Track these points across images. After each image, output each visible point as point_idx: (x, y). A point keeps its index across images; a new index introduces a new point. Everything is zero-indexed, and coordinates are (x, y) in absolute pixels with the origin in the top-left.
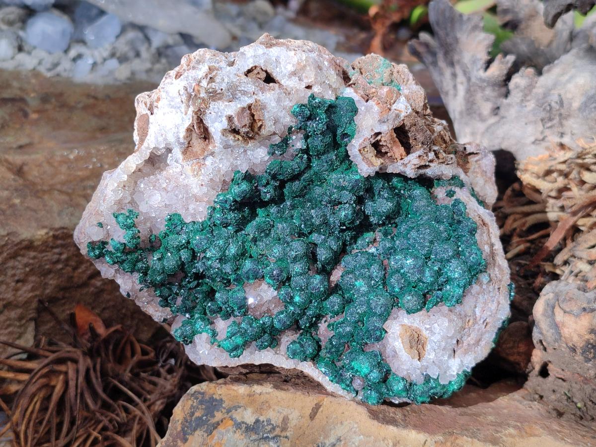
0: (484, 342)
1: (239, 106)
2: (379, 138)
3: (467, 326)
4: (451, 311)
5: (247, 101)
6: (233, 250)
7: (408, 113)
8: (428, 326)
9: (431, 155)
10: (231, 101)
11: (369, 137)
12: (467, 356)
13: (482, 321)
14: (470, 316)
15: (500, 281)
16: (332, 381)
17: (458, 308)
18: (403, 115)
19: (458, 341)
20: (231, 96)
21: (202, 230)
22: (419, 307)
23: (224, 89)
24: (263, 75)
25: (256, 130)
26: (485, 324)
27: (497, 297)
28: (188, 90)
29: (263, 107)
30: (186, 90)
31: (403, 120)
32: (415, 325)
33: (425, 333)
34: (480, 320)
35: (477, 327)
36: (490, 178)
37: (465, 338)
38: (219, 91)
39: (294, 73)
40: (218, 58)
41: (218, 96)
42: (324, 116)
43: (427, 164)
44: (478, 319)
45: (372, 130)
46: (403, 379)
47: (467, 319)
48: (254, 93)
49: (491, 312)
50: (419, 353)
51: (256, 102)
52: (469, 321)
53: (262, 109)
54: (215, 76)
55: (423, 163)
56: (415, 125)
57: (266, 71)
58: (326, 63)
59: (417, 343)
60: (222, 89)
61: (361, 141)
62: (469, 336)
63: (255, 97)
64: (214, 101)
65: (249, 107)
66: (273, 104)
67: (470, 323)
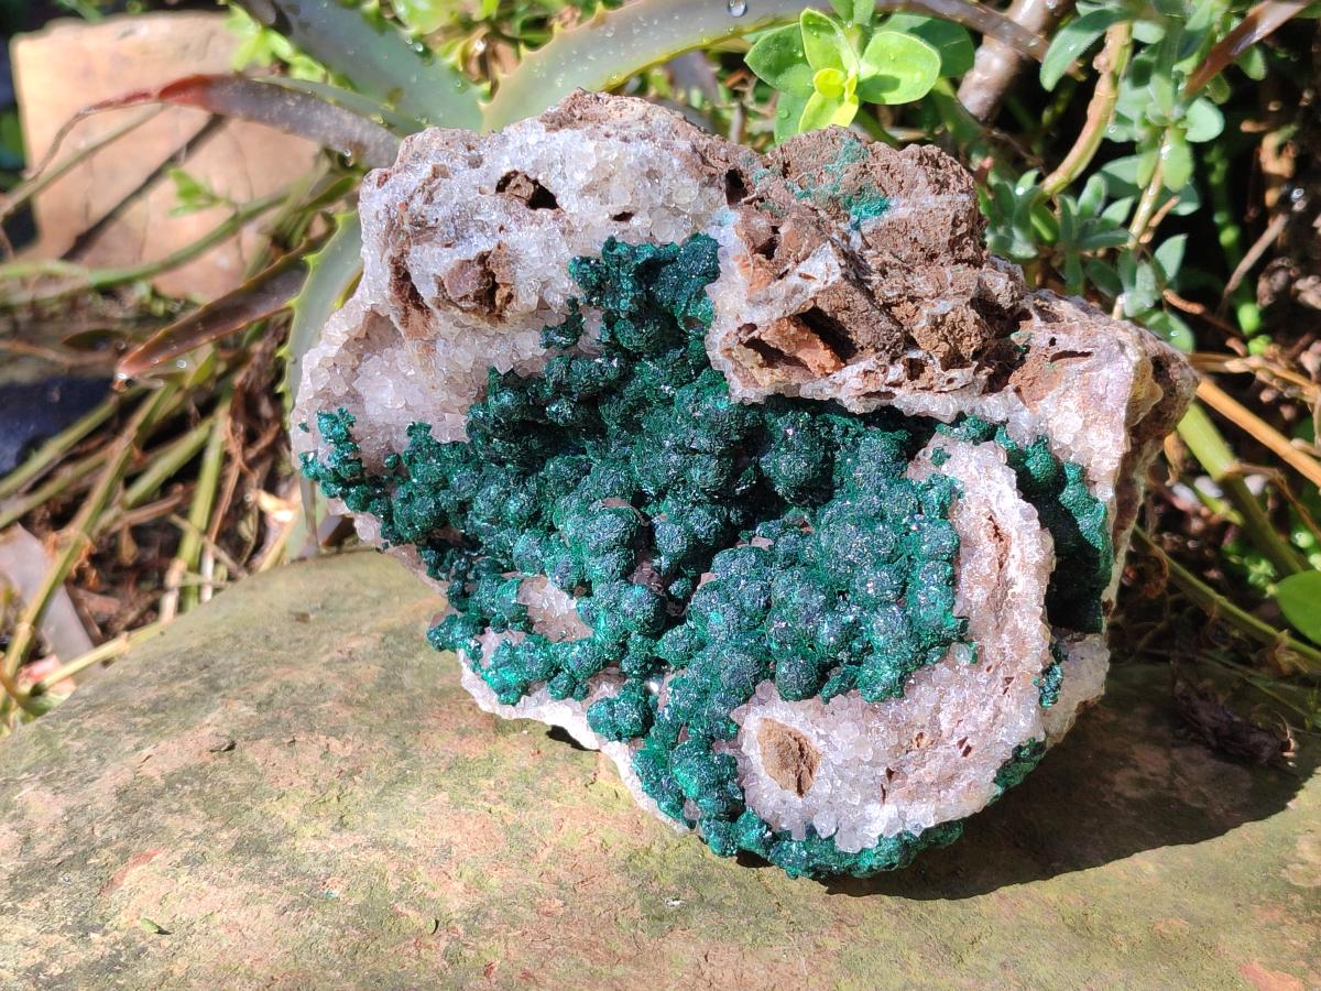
0: (965, 784)
1: (457, 258)
2: (755, 334)
3: (915, 746)
4: (874, 711)
5: (482, 244)
6: (513, 506)
7: (829, 284)
8: (822, 732)
9: (897, 371)
10: (448, 246)
11: (735, 330)
12: (916, 804)
13: (955, 741)
14: (923, 727)
15: (1015, 663)
16: (647, 791)
17: (893, 708)
18: (813, 287)
19: (890, 773)
20: (453, 235)
21: (466, 462)
22: (800, 692)
23: (440, 220)
24: (528, 190)
25: (498, 302)
26: (964, 748)
27: (995, 697)
28: (392, 211)
29: (513, 260)
30: (388, 212)
31: (814, 300)
32: (795, 725)
33: (816, 745)
34: (951, 737)
35: (941, 750)
36: (1113, 413)
37: (910, 768)
38: (431, 223)
39: (589, 189)
40: (452, 150)
41: (430, 233)
42: (630, 285)
43: (883, 389)
44: (945, 735)
45: (738, 317)
46: (763, 822)
47: (916, 733)
48: (501, 229)
49: (976, 726)
50: (799, 781)
51: (499, 247)
52: (921, 735)
53: (508, 263)
54: (435, 189)
55: (871, 388)
56: (848, 309)
57: (535, 182)
58: (675, 162)
59: (798, 760)
60: (437, 220)
61: (723, 335)
62: (923, 765)
63: (501, 236)
64: (418, 243)
65: (483, 259)
66: (534, 252)
67: (924, 742)
